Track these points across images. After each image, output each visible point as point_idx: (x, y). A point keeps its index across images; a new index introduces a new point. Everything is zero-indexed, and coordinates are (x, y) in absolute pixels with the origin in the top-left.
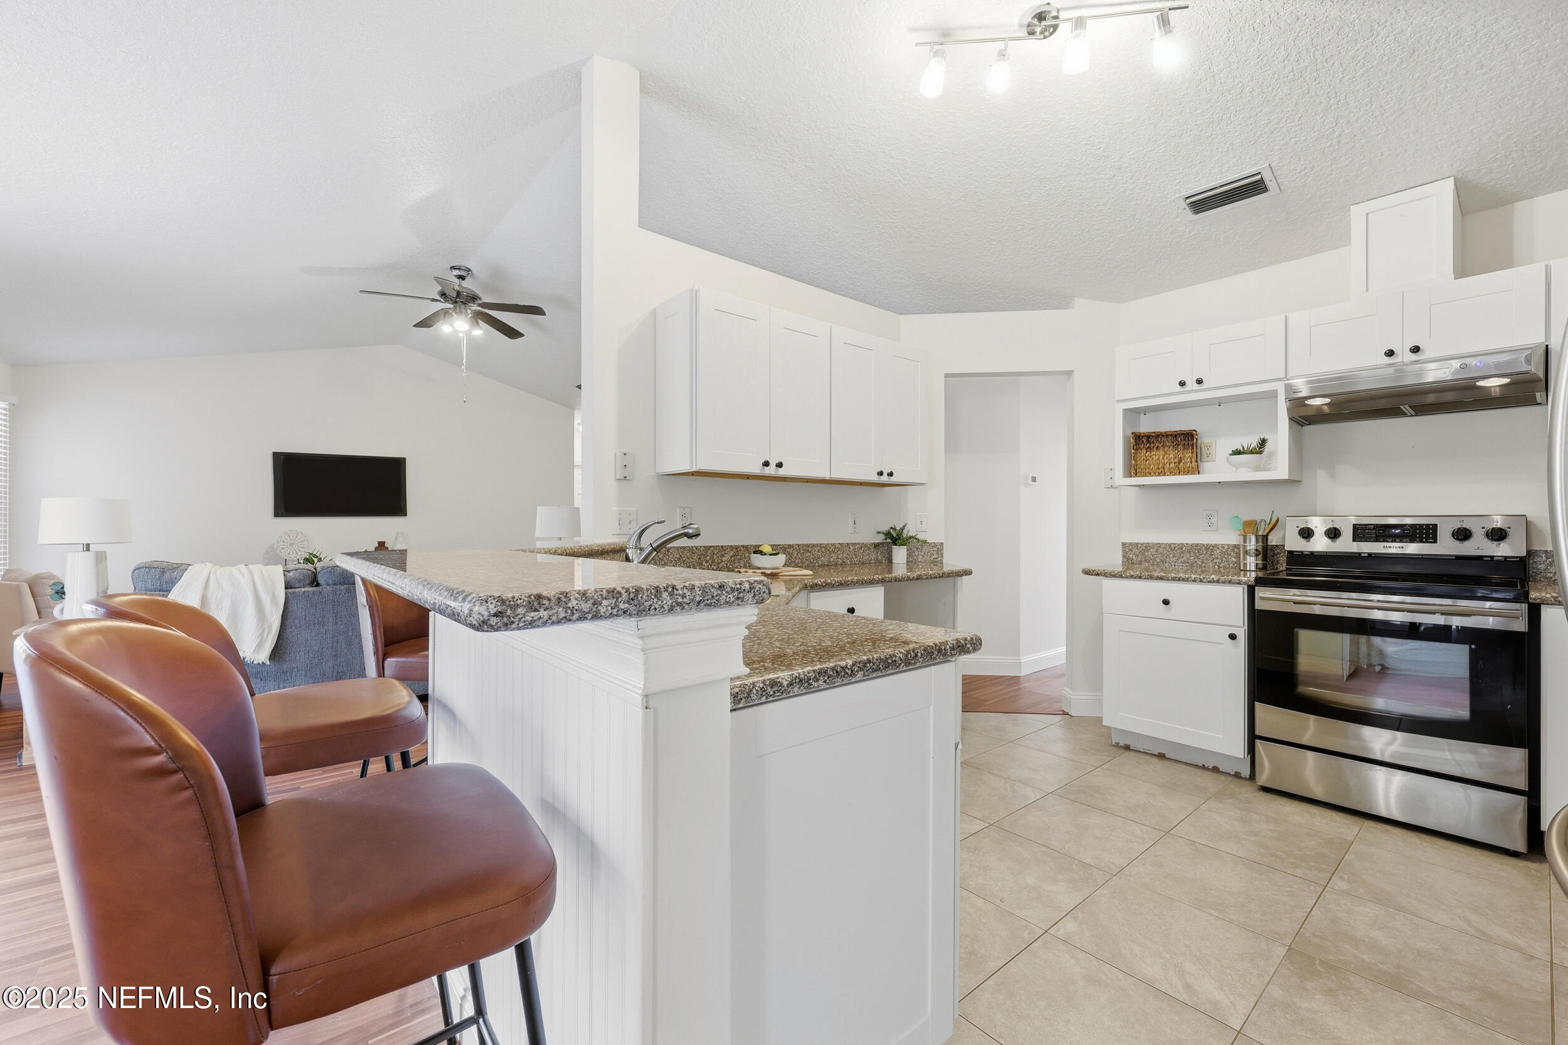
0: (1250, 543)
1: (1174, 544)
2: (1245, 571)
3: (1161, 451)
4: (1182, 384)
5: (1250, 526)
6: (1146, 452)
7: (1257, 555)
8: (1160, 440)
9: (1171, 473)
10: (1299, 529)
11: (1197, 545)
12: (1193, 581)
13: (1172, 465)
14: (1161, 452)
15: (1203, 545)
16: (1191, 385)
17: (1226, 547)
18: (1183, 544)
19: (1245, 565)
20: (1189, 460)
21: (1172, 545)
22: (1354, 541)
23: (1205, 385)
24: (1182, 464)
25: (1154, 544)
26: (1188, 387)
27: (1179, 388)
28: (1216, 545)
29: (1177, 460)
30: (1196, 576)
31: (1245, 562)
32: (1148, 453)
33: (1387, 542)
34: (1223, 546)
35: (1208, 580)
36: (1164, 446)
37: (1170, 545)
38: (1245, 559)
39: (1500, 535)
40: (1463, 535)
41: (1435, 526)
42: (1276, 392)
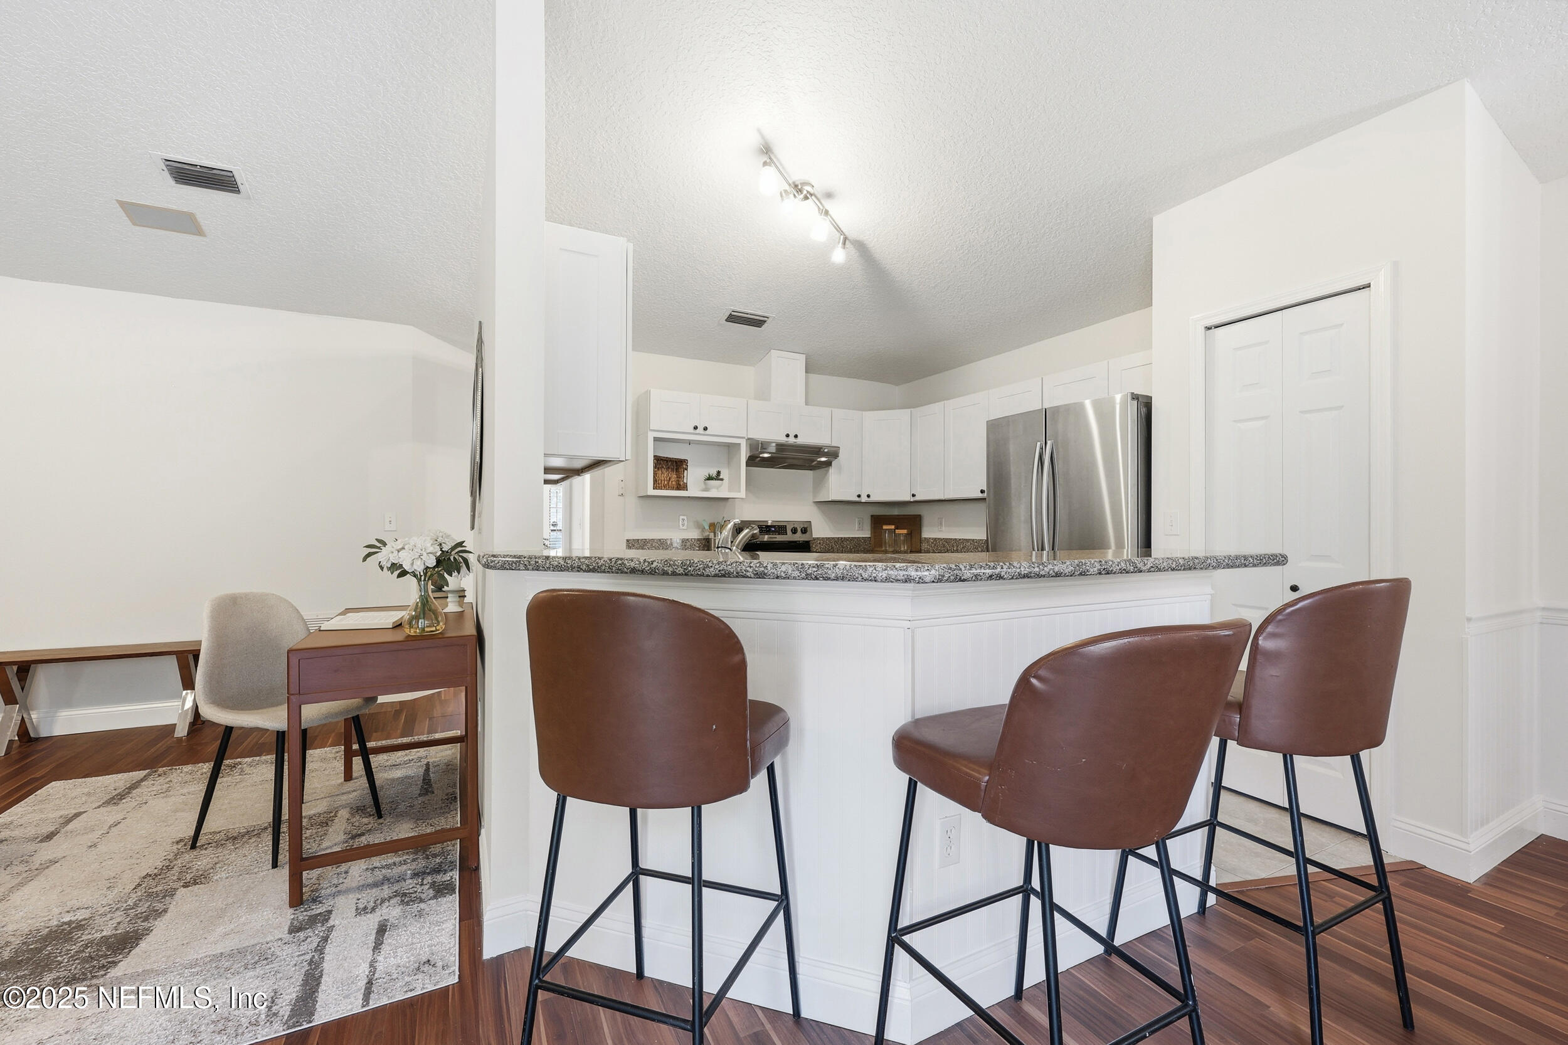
3: (669, 473)
4: (696, 427)
5: (712, 526)
6: (664, 473)
8: (668, 463)
9: (674, 488)
13: (674, 483)
20: (680, 481)
23: (708, 431)
24: (678, 483)
26: (699, 430)
27: (693, 430)
33: (770, 534)
39: (804, 531)
40: (794, 531)
41: (786, 526)
42: (739, 444)
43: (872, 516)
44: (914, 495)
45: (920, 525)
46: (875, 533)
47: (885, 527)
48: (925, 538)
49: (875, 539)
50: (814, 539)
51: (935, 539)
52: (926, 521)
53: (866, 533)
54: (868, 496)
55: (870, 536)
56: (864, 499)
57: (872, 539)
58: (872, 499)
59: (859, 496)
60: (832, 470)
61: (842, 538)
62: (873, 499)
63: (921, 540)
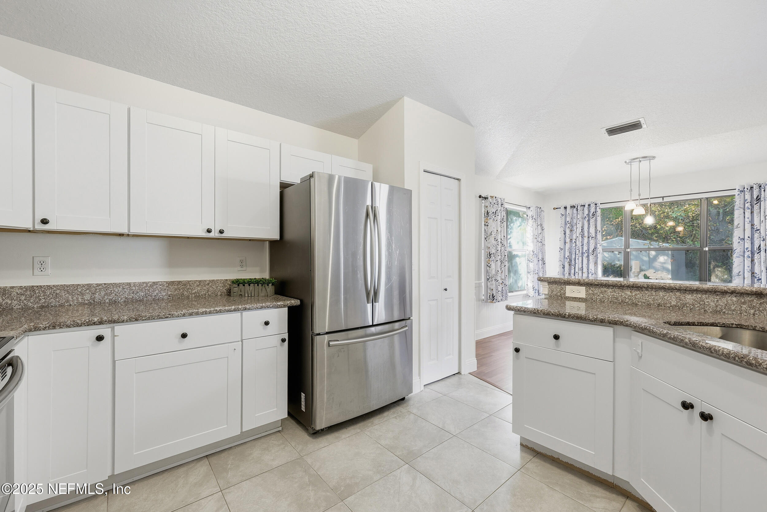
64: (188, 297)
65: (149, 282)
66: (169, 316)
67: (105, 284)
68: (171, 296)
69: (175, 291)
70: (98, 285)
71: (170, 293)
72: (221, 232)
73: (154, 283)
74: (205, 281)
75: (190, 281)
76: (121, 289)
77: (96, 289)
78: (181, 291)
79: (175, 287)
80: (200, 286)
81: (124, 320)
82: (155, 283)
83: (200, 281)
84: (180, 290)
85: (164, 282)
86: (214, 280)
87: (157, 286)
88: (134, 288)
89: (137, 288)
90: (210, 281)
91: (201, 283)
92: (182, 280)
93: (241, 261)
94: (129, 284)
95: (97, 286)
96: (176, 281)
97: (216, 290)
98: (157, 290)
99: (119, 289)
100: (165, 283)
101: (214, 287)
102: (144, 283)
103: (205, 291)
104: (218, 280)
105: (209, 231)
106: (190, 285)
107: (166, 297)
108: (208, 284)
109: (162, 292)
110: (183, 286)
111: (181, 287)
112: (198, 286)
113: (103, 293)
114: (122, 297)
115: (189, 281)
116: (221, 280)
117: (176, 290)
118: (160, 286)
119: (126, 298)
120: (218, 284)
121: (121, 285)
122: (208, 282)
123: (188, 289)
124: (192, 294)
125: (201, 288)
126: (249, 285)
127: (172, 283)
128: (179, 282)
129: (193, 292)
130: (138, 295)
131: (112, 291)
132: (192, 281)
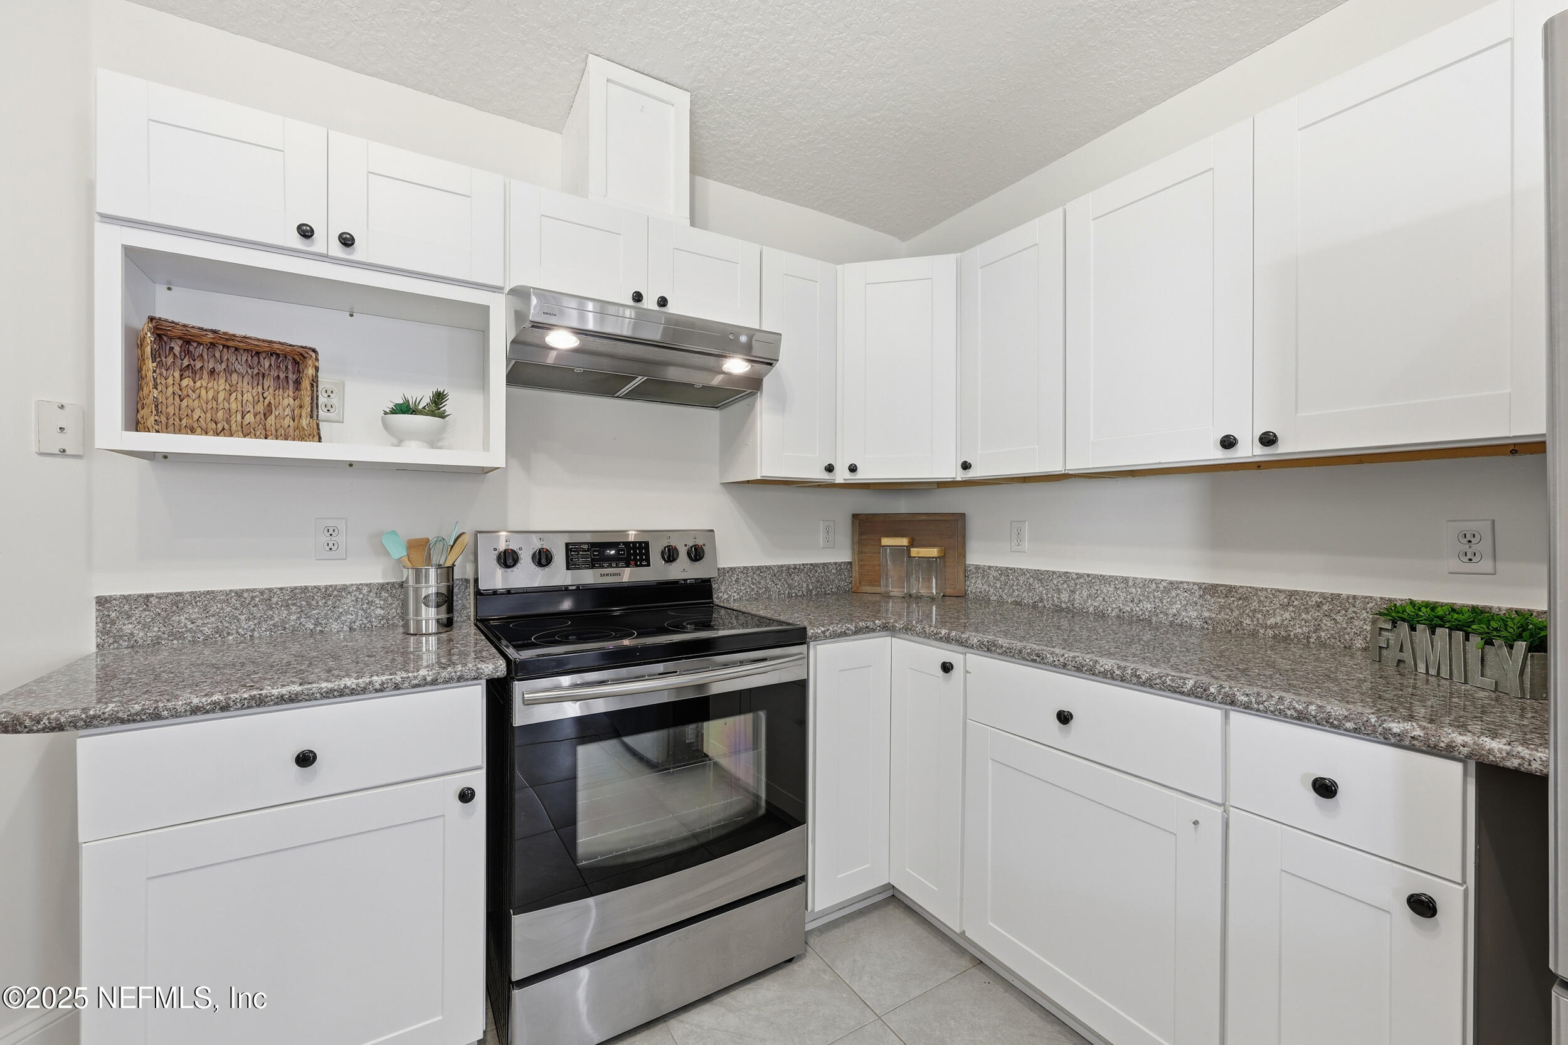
0: (427, 581)
1: (253, 591)
2: (418, 634)
3: (222, 381)
4: (306, 232)
5: (420, 548)
6: (182, 377)
7: (438, 606)
8: (218, 355)
9: (247, 432)
10: (496, 552)
11: (305, 589)
12: (377, 691)
13: (249, 418)
14: (222, 384)
15: (318, 588)
16: (326, 241)
17: (365, 590)
18: (270, 590)
19: (418, 623)
20: (288, 411)
21: (245, 595)
22: (568, 568)
23: (359, 253)
24: (272, 417)
25: (195, 595)
26: (319, 244)
27: (296, 241)
28: (345, 588)
29: (260, 408)
30: (384, 678)
31: (419, 618)
32: (185, 382)
33: (603, 567)
34: (359, 588)
35: (416, 682)
36: (229, 371)
37: (239, 594)
38: (417, 612)
39: (696, 554)
40: (670, 555)
41: (647, 544)
42: (485, 309)
43: (855, 516)
44: (966, 466)
45: (964, 537)
46: (860, 552)
47: (885, 541)
48: (977, 567)
49: (860, 566)
50: (723, 572)
51: (1005, 572)
52: (974, 527)
53: (842, 554)
54: (853, 469)
55: (846, 558)
56: (841, 476)
57: (856, 568)
58: (862, 476)
59: (830, 469)
60: (763, 403)
61: (789, 567)
62: (865, 474)
63: (966, 572)
64: (1254, 634)
65: (1162, 580)
66: (1038, 659)
67: (1088, 575)
68: (1210, 622)
69: (1220, 612)
70: (1080, 576)
71: (1206, 614)
72: (1268, 440)
73: (1171, 583)
74: (1309, 594)
75: (1262, 589)
76: (1111, 590)
77: (1076, 584)
78: (1236, 613)
79: (1220, 600)
80: (1291, 608)
81: (973, 645)
82: (1173, 585)
83: (1292, 594)
84: (1232, 611)
85: (1194, 584)
86: (1339, 595)
87: (1179, 592)
88: (1134, 590)
89: (1139, 590)
90: (1322, 595)
91: (1293, 598)
92: (1238, 584)
93: (1469, 538)
94: (1125, 580)
95: (1077, 578)
96: (1222, 585)
97: (1346, 629)
98: (1178, 603)
99: (1109, 589)
100: (1196, 587)
101: (1339, 618)
102: (1152, 581)
103: (1308, 627)
104: (1354, 597)
105: (1228, 443)
106: (1260, 601)
107: (1197, 623)
108: (1318, 606)
109: (1189, 608)
110: (1241, 602)
111: (1236, 603)
112: (1284, 607)
113: (1085, 593)
114: (1114, 606)
115: (1256, 589)
116: (1366, 597)
117: (1222, 608)
118: (1186, 594)
119: (1120, 610)
120: (1354, 612)
121: (1112, 581)
122: (1316, 599)
123: (1255, 610)
124: (1266, 627)
125: (1293, 614)
126: (1413, 628)
127: (1212, 590)
128: (1230, 590)
129: (1269, 623)
130: (1142, 607)
131: (1099, 592)
132: (1266, 589)
